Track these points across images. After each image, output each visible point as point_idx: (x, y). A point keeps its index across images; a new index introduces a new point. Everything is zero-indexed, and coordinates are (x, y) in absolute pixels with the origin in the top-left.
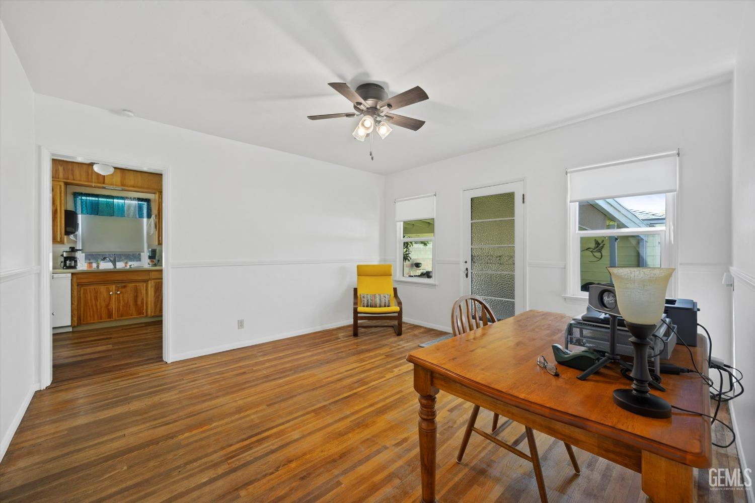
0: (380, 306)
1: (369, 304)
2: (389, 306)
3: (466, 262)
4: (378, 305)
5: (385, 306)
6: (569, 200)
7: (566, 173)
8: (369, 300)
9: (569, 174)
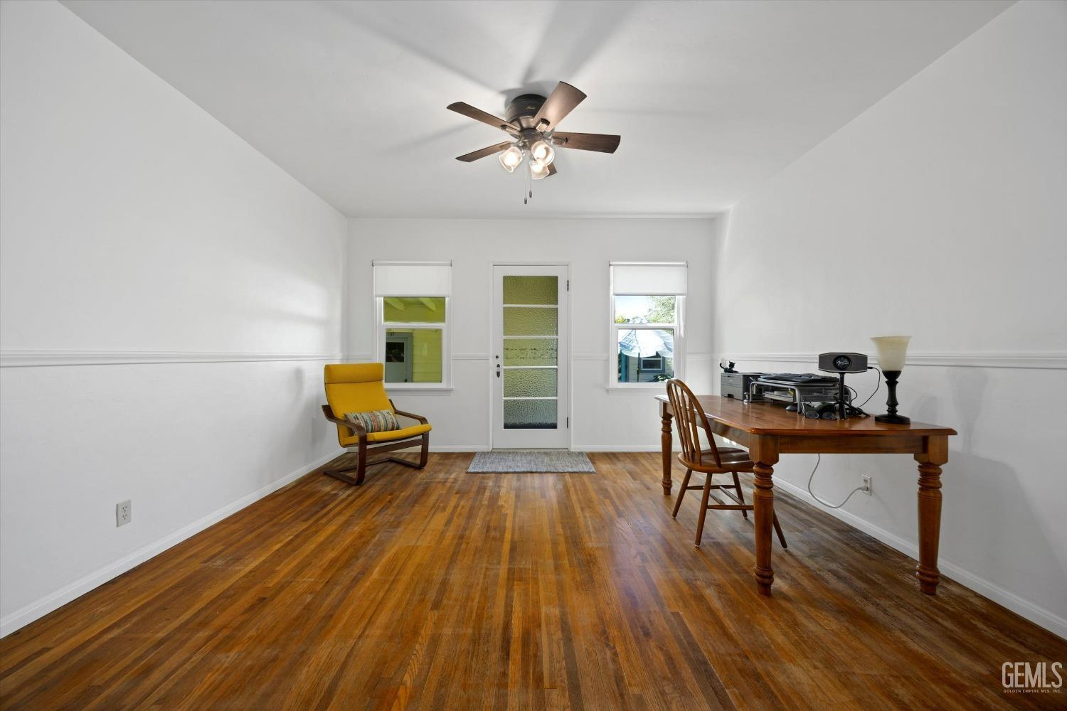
0: (386, 430)
1: (370, 427)
2: (398, 429)
3: (497, 357)
4: (383, 428)
5: (392, 429)
6: (611, 293)
7: (610, 265)
8: (369, 421)
9: (611, 267)
